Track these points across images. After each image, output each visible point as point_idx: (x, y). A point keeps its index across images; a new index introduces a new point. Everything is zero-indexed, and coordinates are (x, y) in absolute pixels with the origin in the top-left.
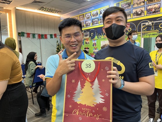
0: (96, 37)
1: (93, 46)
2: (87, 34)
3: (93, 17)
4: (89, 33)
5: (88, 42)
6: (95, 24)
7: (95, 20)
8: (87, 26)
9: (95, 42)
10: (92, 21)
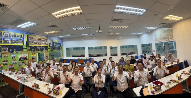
0: (15, 52)
1: (12, 58)
2: (6, 49)
3: (11, 37)
4: (7, 48)
5: (7, 55)
6: (13, 42)
7: (14, 40)
8: (5, 42)
9: (14, 55)
10: (11, 40)
